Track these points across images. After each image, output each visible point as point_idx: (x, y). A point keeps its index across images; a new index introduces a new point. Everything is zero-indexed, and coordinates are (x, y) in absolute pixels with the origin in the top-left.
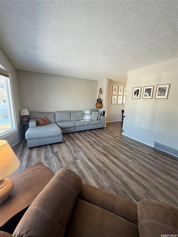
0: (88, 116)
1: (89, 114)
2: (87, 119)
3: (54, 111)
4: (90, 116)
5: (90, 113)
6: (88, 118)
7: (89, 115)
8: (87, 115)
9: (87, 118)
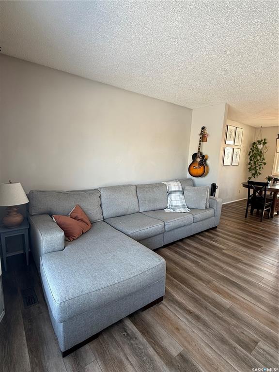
0: (178, 198)
1: (179, 191)
2: (178, 207)
3: (96, 186)
4: (183, 197)
5: (181, 189)
6: (179, 203)
7: (180, 195)
8: (175, 195)
9: (176, 202)
